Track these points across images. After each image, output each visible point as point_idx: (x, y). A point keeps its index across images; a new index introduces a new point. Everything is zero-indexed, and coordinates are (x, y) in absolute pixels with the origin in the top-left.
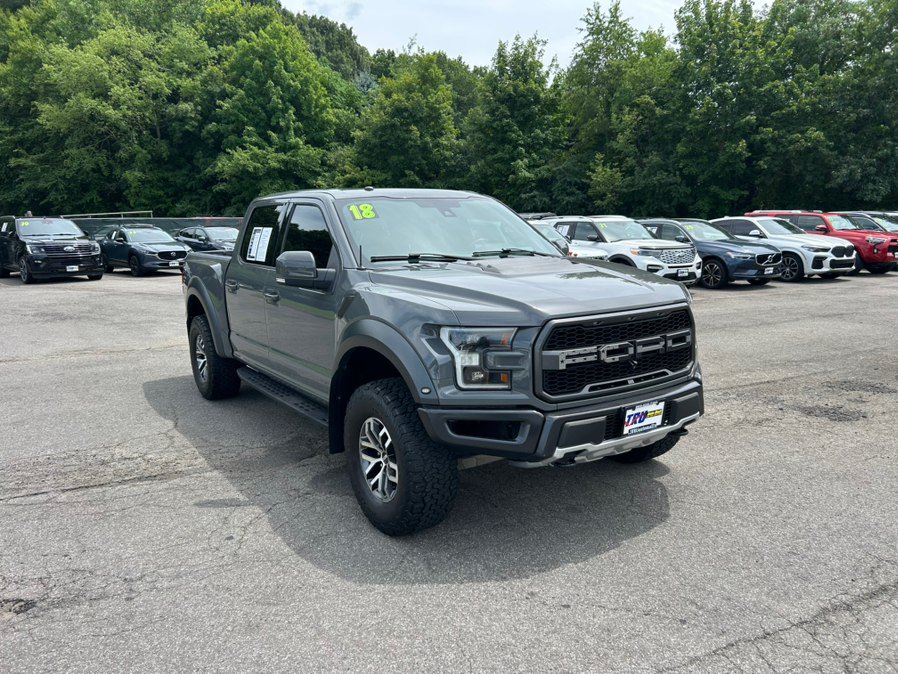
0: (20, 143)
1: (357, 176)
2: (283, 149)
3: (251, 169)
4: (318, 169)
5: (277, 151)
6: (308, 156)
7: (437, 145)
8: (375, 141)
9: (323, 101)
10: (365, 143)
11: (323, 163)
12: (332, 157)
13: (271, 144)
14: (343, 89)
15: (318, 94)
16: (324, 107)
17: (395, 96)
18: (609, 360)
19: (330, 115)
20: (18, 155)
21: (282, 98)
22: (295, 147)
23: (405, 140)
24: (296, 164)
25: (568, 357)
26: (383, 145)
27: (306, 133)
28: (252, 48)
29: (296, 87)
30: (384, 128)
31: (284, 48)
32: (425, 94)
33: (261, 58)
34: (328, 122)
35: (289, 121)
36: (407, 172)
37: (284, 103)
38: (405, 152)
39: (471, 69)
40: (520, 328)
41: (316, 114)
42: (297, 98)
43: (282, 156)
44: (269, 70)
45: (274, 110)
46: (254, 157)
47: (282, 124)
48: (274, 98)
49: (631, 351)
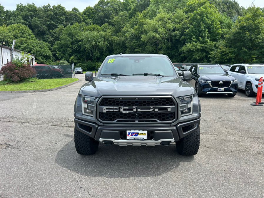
0: (138, 45)
1: (224, 50)
2: (203, 43)
3: (192, 49)
4: (213, 48)
5: (201, 43)
6: (210, 44)
7: (257, 38)
8: (232, 38)
9: (218, 27)
10: (229, 39)
11: (215, 46)
12: (218, 44)
13: (199, 41)
14: (226, 22)
15: (217, 25)
16: (218, 29)
18: (124, 112)
19: (220, 31)
20: (137, 48)
21: (204, 27)
22: (207, 42)
23: (244, 37)
24: (206, 47)
27: (211, 37)
28: (197, 13)
29: (209, 23)
30: (236, 33)
31: (207, 12)
32: (254, 21)
33: (200, 15)
34: (219, 33)
35: (206, 34)
36: (243, 48)
37: (205, 28)
38: (243, 41)
40: (96, 97)
41: (215, 31)
42: (209, 26)
43: (202, 45)
44: (202, 19)
45: (202, 30)
46: (193, 46)
47: (203, 35)
48: (202, 27)
49: (135, 110)
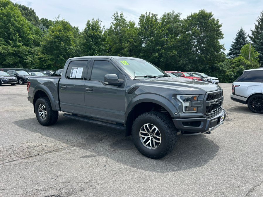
1: (43, 56)
2: (15, 46)
3: (2, 52)
4: (27, 54)
5: (12, 47)
6: (23, 49)
8: (48, 46)
9: (28, 32)
10: (45, 47)
11: (29, 52)
12: (33, 50)
13: (10, 44)
14: (35, 29)
15: (27, 30)
16: (29, 34)
17: (55, 32)
18: (216, 103)
19: (31, 36)
21: (14, 30)
22: (19, 46)
23: (59, 46)
24: (19, 52)
25: (211, 103)
26: (51, 47)
27: (23, 42)
28: (3, 12)
29: (19, 27)
30: (52, 42)
31: (14, 14)
33: (6, 16)
34: (31, 39)
35: (17, 37)
36: (60, 56)
37: (14, 31)
39: (73, 27)
40: (199, 95)
41: (26, 36)
42: (19, 30)
43: (14, 49)
44: (9, 21)
45: (11, 34)
46: (4, 48)
47: (14, 38)
48: (11, 29)
